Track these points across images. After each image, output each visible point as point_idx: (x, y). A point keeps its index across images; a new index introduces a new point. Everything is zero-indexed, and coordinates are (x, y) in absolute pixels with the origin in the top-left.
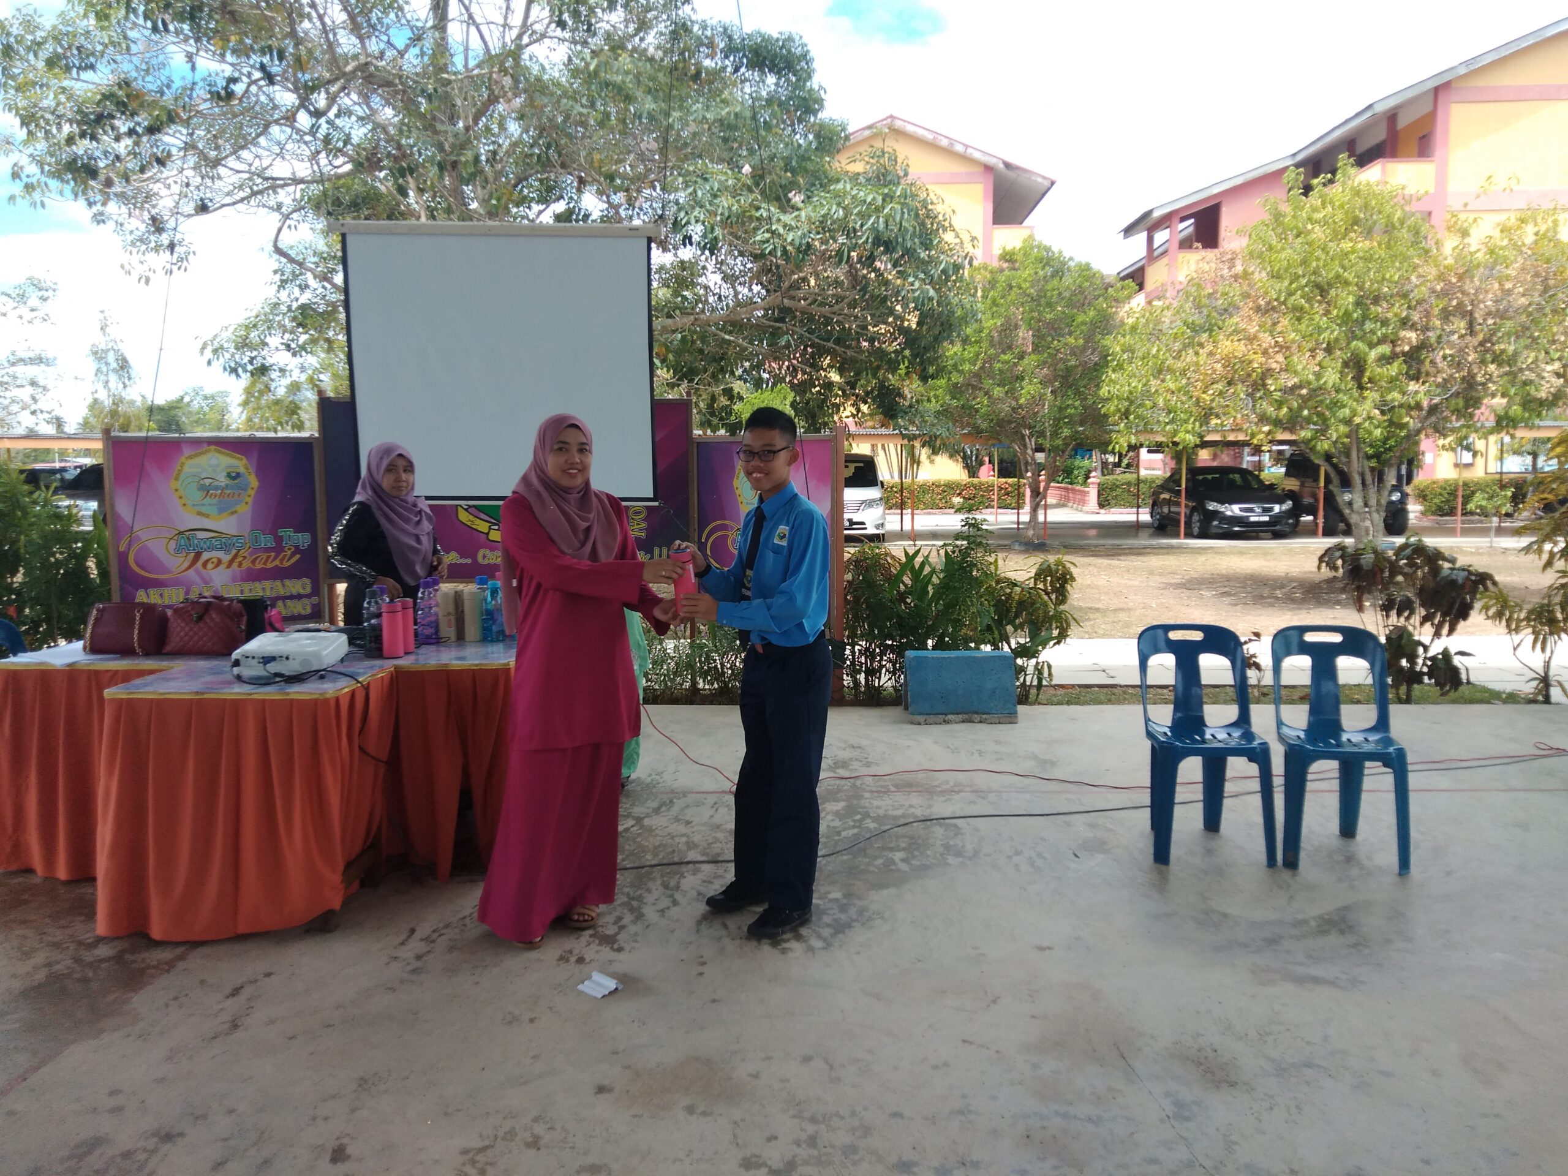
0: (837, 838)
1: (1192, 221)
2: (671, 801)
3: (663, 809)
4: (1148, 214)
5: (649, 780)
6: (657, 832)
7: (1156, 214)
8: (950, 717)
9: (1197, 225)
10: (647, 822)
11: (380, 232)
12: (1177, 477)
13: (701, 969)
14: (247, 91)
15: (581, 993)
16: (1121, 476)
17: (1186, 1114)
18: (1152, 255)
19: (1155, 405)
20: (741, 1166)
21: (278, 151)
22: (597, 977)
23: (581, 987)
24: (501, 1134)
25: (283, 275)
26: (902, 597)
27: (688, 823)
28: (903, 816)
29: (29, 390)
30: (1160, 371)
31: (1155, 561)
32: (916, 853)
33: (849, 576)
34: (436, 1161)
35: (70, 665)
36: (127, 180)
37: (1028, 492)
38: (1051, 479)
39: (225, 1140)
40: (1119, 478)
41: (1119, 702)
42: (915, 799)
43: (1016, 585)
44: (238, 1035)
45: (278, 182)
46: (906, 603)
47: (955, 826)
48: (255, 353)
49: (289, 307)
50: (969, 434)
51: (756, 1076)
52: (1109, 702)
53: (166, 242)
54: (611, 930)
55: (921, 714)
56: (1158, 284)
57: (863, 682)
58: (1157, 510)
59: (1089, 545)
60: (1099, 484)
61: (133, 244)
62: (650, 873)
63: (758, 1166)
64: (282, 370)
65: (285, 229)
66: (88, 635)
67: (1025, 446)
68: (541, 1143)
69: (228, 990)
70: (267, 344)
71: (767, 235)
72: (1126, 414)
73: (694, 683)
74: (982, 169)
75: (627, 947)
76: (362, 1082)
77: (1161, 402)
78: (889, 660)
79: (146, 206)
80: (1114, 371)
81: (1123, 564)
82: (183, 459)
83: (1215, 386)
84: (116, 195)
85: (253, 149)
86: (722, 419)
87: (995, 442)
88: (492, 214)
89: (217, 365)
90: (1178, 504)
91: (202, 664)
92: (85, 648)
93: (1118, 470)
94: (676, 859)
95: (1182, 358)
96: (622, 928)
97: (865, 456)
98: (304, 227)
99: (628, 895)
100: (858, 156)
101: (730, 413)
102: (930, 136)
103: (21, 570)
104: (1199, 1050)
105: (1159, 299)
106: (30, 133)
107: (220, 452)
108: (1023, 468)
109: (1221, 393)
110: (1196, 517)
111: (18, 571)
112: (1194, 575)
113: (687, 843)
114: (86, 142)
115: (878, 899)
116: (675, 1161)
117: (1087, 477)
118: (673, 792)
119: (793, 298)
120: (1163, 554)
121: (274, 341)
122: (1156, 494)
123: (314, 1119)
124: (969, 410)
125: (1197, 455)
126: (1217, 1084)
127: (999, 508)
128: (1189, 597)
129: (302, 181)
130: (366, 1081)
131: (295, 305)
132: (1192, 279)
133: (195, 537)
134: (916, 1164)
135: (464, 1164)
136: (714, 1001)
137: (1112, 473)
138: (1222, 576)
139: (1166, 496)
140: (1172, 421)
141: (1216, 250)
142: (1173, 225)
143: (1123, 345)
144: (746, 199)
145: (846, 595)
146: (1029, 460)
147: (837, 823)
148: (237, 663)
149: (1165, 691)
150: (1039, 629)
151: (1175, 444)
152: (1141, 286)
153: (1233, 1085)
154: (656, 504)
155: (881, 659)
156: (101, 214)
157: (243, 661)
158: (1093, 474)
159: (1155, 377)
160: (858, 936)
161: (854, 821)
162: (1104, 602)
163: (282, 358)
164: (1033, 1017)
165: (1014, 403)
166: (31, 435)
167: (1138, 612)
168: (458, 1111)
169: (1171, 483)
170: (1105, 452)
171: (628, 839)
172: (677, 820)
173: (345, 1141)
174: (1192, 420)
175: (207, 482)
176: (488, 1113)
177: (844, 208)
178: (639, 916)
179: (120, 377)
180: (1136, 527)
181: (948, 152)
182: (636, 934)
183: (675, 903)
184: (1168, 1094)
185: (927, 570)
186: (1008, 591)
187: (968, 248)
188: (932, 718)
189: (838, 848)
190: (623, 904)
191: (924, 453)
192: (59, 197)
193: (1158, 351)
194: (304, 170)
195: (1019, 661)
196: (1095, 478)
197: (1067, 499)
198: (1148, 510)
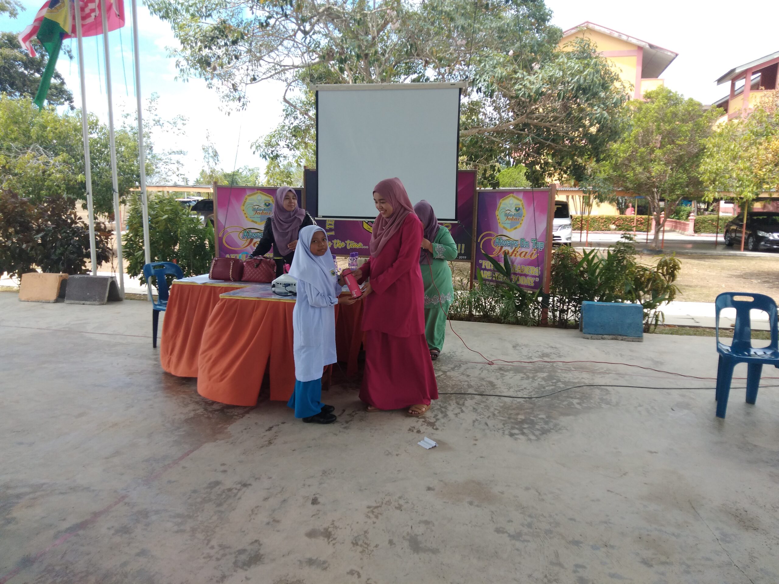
0: (543, 390)
1: (760, 74)
2: (460, 365)
3: (456, 368)
4: (733, 71)
5: (449, 355)
6: (454, 378)
7: (738, 71)
8: (605, 336)
9: (763, 76)
10: (448, 373)
11: (333, 90)
12: (741, 217)
13: (475, 442)
14: (275, 24)
15: (419, 446)
16: (707, 216)
17: (728, 539)
18: (733, 94)
19: (731, 177)
20: (495, 531)
21: (287, 53)
22: (426, 439)
23: (419, 443)
24: (384, 502)
25: (287, 112)
26: (582, 273)
27: (468, 376)
28: (579, 383)
29: (176, 165)
30: (734, 158)
31: (725, 263)
32: (585, 401)
33: (553, 262)
34: (357, 510)
35: (203, 284)
36: (222, 67)
37: (654, 223)
38: (667, 216)
39: (268, 489)
40: (707, 217)
41: (700, 335)
42: (585, 375)
43: (646, 270)
44: (272, 447)
45: (286, 67)
46: (584, 277)
47: (607, 390)
48: (274, 149)
49: (289, 127)
50: (622, 190)
51: (502, 493)
52: (695, 335)
53: (238, 97)
54: (432, 420)
55: (589, 334)
56: (736, 110)
57: (558, 315)
58: (728, 235)
59: (687, 253)
60: (695, 220)
61: (223, 97)
62: (450, 397)
63: (503, 532)
64: (284, 157)
65: (289, 90)
66: (211, 271)
67: (654, 197)
68: (403, 508)
69: (267, 428)
70: (279, 145)
71: (520, 86)
72: (714, 181)
73: (471, 311)
74: (636, 49)
75: (440, 428)
76: (324, 472)
77: (734, 175)
78: (574, 306)
79: (229, 79)
80: (708, 158)
81: (707, 263)
82: (246, 196)
83: (767, 167)
84: (217, 75)
85: (276, 52)
86: (489, 181)
87: (637, 195)
88: (383, 80)
89: (258, 154)
90: (741, 232)
91: (258, 286)
92: (209, 277)
93: (706, 213)
94: (463, 392)
95: (749, 151)
96: (437, 420)
97: (563, 202)
98: (297, 90)
99: (440, 405)
100: (569, 43)
101: (493, 178)
102: (608, 32)
103: (178, 244)
104: (737, 510)
105: (736, 118)
106: (184, 47)
107: (262, 194)
108: (652, 209)
109: (770, 171)
110: (751, 240)
111: (176, 245)
112: (748, 271)
113: (468, 385)
114: (207, 50)
115: (564, 421)
116: (464, 524)
117: (688, 216)
118: (460, 361)
119: (531, 118)
120: (730, 259)
121: (282, 143)
122: (728, 226)
123: (304, 485)
124: (622, 178)
125: (753, 205)
126: (747, 528)
127: (636, 231)
128: (744, 283)
129: (297, 67)
130: (325, 472)
131: (292, 126)
132: (758, 107)
133: (250, 232)
134: (582, 543)
135: (368, 512)
136: (482, 457)
137: (702, 214)
138: (765, 272)
139: (734, 227)
140: (741, 186)
141: (773, 90)
142: (748, 76)
143: (714, 143)
144: (510, 69)
145: (552, 272)
146: (656, 205)
147: (543, 383)
148: (274, 286)
149: (728, 331)
150: (658, 294)
151: (741, 198)
152: (726, 110)
153: (756, 529)
154: (456, 222)
155: (569, 305)
156: (211, 84)
157: (276, 285)
158: (692, 214)
159: (732, 161)
160: (554, 436)
161: (552, 382)
162: (695, 282)
163: (285, 151)
164: (645, 484)
165: (648, 175)
166: (176, 186)
167: (714, 289)
168: (366, 489)
169: (737, 220)
170: (699, 202)
171: (439, 380)
172: (463, 374)
173: (317, 496)
174: (752, 185)
175: (257, 207)
176: (379, 492)
177: (563, 71)
178: (446, 416)
179: (214, 160)
180: (716, 244)
181: (618, 40)
182: (444, 423)
183: (462, 411)
184: (717, 528)
185: (596, 261)
186: (642, 273)
187: (628, 91)
188: (595, 336)
189: (544, 395)
190: (438, 409)
191: (594, 202)
192: (194, 76)
193: (734, 147)
194: (298, 62)
195: (645, 310)
196: (693, 216)
197: (676, 227)
198: (723, 235)
